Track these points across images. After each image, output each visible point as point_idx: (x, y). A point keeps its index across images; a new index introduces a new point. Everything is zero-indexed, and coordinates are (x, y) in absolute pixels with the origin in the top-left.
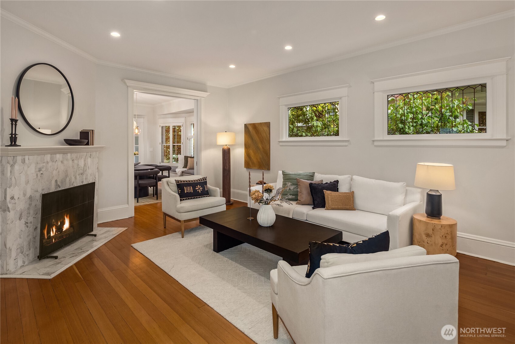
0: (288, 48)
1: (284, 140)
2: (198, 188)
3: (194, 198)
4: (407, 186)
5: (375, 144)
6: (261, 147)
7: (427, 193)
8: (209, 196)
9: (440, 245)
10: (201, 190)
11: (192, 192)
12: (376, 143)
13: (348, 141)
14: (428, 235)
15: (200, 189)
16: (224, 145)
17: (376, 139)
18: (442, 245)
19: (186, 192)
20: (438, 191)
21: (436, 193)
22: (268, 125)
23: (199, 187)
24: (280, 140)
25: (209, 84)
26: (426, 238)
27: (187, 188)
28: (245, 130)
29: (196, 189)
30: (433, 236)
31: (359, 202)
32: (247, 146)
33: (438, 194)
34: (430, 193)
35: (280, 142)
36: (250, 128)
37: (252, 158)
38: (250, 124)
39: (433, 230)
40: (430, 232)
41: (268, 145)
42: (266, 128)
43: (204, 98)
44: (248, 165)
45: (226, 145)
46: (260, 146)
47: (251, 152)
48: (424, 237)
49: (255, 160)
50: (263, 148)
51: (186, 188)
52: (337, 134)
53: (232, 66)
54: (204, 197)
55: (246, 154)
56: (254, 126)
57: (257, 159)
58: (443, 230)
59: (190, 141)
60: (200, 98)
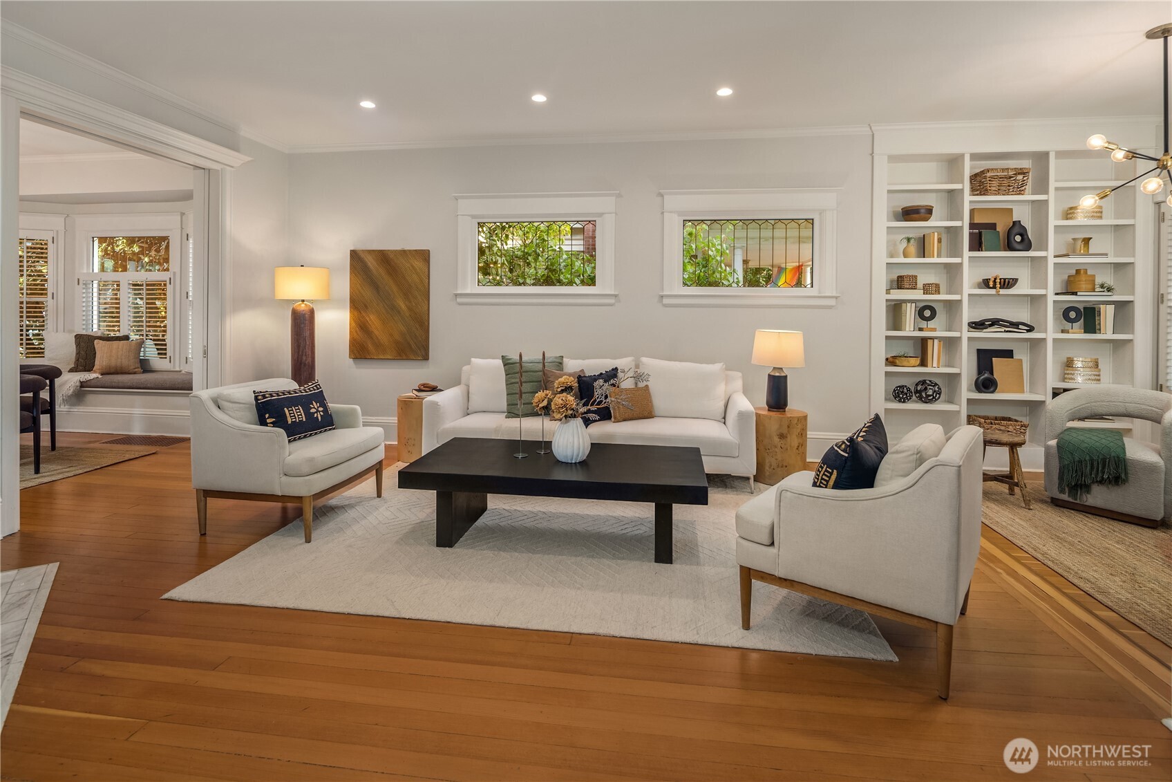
0: (539, 98)
1: (468, 291)
2: (314, 408)
3: (305, 437)
4: (727, 369)
5: (664, 302)
6: (403, 306)
7: (769, 375)
8: (334, 429)
9: (796, 447)
10: (322, 413)
11: (304, 420)
12: (666, 301)
13: (616, 296)
14: (782, 436)
15: (319, 412)
16: (297, 301)
17: (665, 293)
18: (798, 446)
19: (290, 422)
20: (781, 369)
21: (780, 373)
22: (424, 256)
23: (316, 407)
24: (459, 292)
25: (246, 132)
26: (779, 440)
27: (292, 410)
28: (352, 265)
29: (311, 411)
30: (788, 436)
31: (659, 402)
32: (357, 304)
33: (783, 374)
34: (772, 374)
35: (456, 295)
36: (371, 262)
37: (376, 332)
38: (370, 252)
39: (788, 427)
40: (785, 431)
41: (426, 302)
42: (418, 264)
43: (233, 169)
44: (361, 350)
45: (303, 301)
46: (401, 304)
47: (373, 320)
48: (776, 439)
49: (383, 337)
50: (410, 309)
51: (289, 411)
52: (592, 281)
53: (368, 104)
54: (325, 431)
55: (354, 324)
56: (384, 257)
57: (391, 335)
58: (800, 425)
59: (87, 288)
60: (223, 166)
